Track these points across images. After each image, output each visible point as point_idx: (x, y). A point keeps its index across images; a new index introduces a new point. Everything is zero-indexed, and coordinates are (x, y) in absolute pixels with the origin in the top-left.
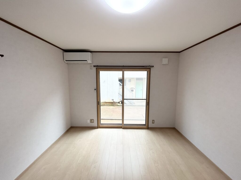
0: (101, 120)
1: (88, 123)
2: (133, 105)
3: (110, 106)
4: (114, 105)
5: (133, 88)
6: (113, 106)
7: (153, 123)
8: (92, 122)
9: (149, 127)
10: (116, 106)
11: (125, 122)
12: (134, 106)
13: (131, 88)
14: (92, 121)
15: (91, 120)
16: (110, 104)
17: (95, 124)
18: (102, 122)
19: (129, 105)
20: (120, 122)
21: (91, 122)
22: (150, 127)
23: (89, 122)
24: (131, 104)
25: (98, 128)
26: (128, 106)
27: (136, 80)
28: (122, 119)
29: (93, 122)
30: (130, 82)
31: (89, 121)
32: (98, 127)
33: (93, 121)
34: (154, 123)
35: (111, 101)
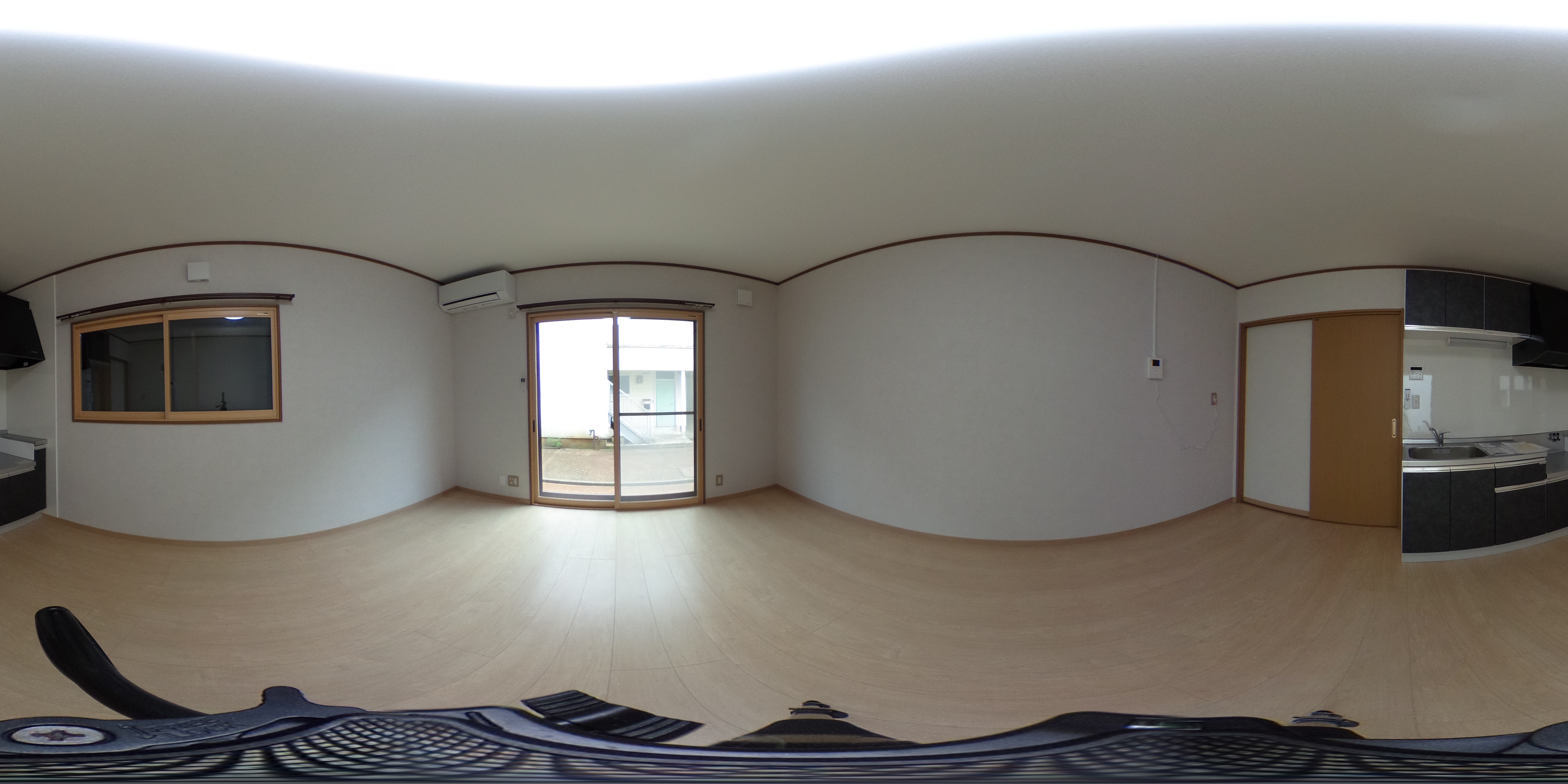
0: (544, 483)
1: (501, 486)
2: (651, 446)
3: (585, 448)
4: (596, 446)
5: (649, 400)
6: (593, 448)
7: (718, 485)
8: (513, 485)
9: (707, 497)
10: (601, 450)
11: (625, 492)
12: (653, 447)
13: (644, 400)
14: (513, 481)
15: (509, 476)
16: (585, 444)
17: (523, 492)
18: (547, 488)
19: (637, 445)
20: (611, 492)
21: (509, 485)
22: (710, 499)
23: (504, 484)
24: (645, 442)
25: (531, 504)
26: (638, 447)
27: (657, 378)
28: (613, 482)
29: (517, 485)
30: (641, 382)
31: (503, 480)
32: (532, 501)
33: (515, 482)
34: (721, 484)
35: (587, 435)
